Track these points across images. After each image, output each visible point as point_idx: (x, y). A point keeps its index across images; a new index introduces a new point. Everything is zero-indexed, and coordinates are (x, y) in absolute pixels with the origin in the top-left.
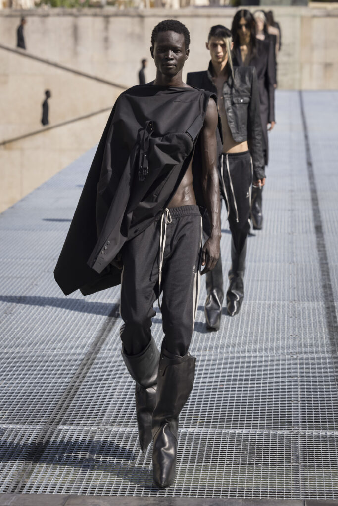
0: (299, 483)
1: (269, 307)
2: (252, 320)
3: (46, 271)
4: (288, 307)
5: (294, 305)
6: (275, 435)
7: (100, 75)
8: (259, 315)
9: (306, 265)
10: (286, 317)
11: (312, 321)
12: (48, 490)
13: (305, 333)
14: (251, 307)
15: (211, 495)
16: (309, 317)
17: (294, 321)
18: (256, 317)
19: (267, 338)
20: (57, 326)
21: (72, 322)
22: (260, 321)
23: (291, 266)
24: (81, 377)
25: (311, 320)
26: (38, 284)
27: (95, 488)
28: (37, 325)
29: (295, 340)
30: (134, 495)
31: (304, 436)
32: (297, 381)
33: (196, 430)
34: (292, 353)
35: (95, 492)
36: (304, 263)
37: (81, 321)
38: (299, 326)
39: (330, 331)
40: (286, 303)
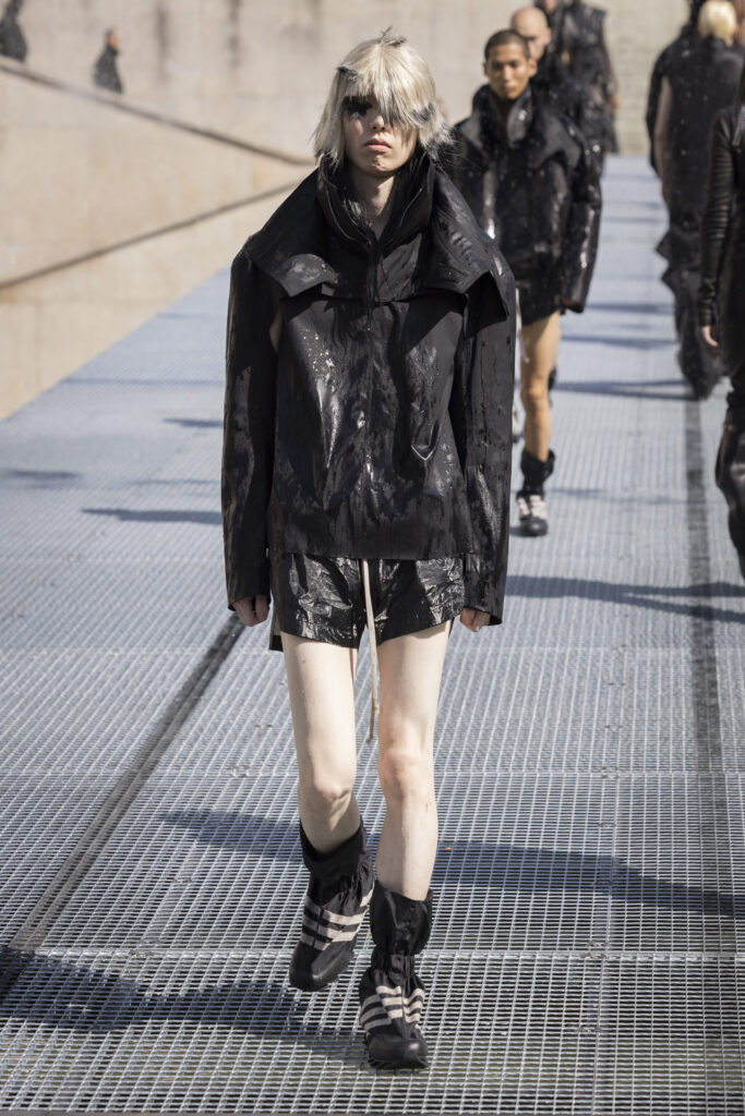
0: (592, 1077)
1: (563, 662)
2: (518, 692)
3: (47, 583)
4: (605, 661)
5: (621, 655)
6: (546, 964)
7: (220, 127)
8: (535, 681)
9: (658, 562)
10: (599, 685)
11: (660, 693)
13: (640, 721)
14: (518, 661)
15: (383, 1108)
16: (654, 682)
17: (616, 693)
18: (528, 686)
19: (550, 733)
20: (60, 712)
21: (95, 703)
22: (538, 694)
23: (622, 563)
24: (103, 832)
25: (656, 691)
26: (26, 613)
27: (110, 1095)
28: (13, 711)
29: (614, 737)
30: (199, 1110)
31: (614, 964)
32: (610, 834)
33: (361, 954)
34: (605, 768)
35: (109, 1104)
36: (652, 558)
37: (117, 700)
38: (627, 706)
39: (698, 715)
40: (602, 650)
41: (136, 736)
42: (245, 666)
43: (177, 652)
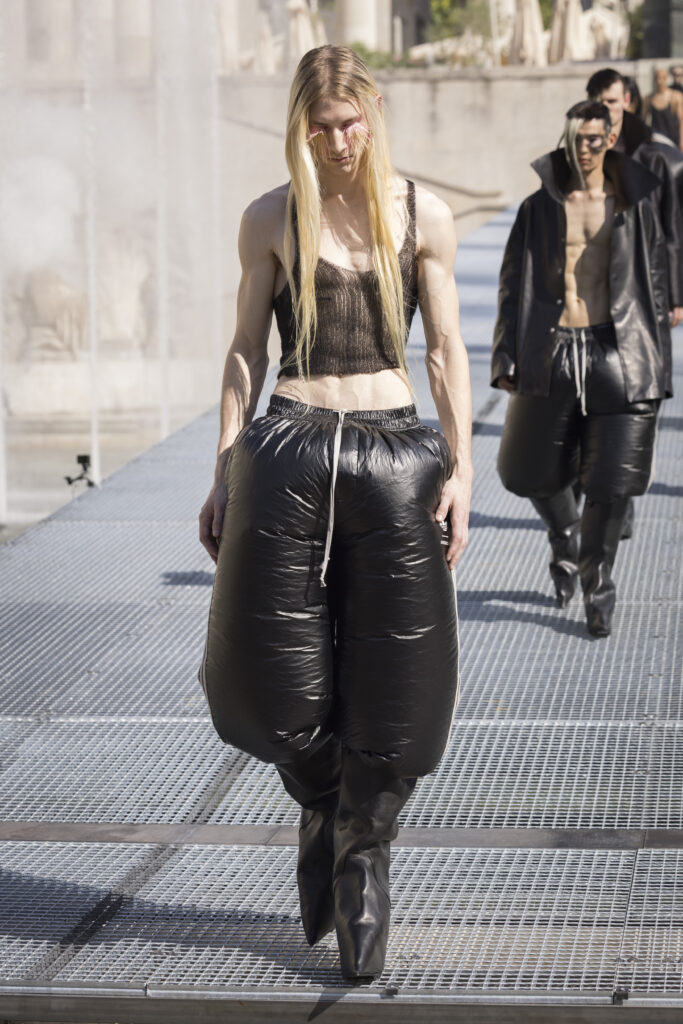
0: (641, 804)
4: (665, 528)
5: (674, 526)
6: (614, 729)
10: (659, 544)
12: (250, 818)
15: (501, 825)
17: (671, 548)
29: (668, 578)
31: (660, 730)
32: (663, 643)
33: (492, 723)
34: (661, 599)
40: (663, 521)
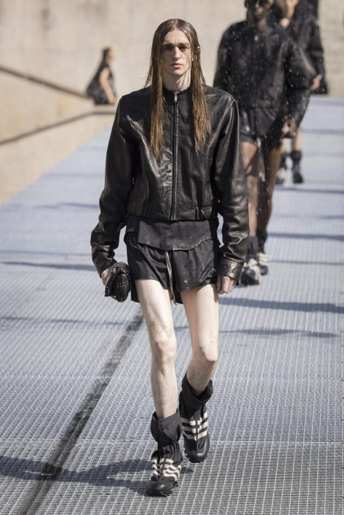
41: (16, 499)
42: (88, 452)
43: (39, 441)
